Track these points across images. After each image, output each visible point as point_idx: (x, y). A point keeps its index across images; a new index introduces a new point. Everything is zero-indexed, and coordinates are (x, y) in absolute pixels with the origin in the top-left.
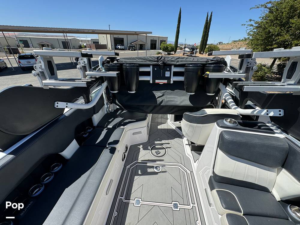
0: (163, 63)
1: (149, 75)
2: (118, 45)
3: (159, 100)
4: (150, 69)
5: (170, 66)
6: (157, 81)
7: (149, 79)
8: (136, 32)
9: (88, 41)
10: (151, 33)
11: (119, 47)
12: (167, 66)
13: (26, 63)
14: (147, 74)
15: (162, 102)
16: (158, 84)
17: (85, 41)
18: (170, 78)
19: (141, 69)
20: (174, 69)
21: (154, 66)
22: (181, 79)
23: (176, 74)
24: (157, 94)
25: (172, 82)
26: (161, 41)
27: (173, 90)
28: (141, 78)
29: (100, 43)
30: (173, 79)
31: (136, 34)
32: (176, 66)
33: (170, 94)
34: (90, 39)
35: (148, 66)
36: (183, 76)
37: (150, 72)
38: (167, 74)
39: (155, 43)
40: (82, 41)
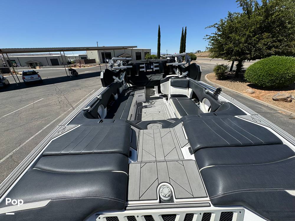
0: (150, 62)
1: (144, 68)
2: (106, 59)
3: (150, 79)
4: (144, 65)
5: (152, 63)
6: (148, 70)
7: (144, 70)
8: (123, 47)
9: (75, 57)
10: (136, 47)
11: (107, 60)
12: (151, 63)
13: (30, 78)
14: (143, 67)
15: (151, 79)
16: (148, 72)
17: (72, 57)
18: (153, 68)
19: (141, 66)
20: (155, 65)
21: (146, 64)
22: (158, 68)
23: (156, 67)
24: (148, 76)
25: (154, 70)
26: (146, 53)
27: (155, 74)
28: (141, 70)
29: (89, 58)
30: (155, 69)
31: (124, 48)
32: (155, 63)
33: (154, 76)
34: (78, 55)
35: (143, 64)
36: (158, 67)
37: (144, 67)
38: (152, 67)
39: (140, 55)
40: (69, 57)
